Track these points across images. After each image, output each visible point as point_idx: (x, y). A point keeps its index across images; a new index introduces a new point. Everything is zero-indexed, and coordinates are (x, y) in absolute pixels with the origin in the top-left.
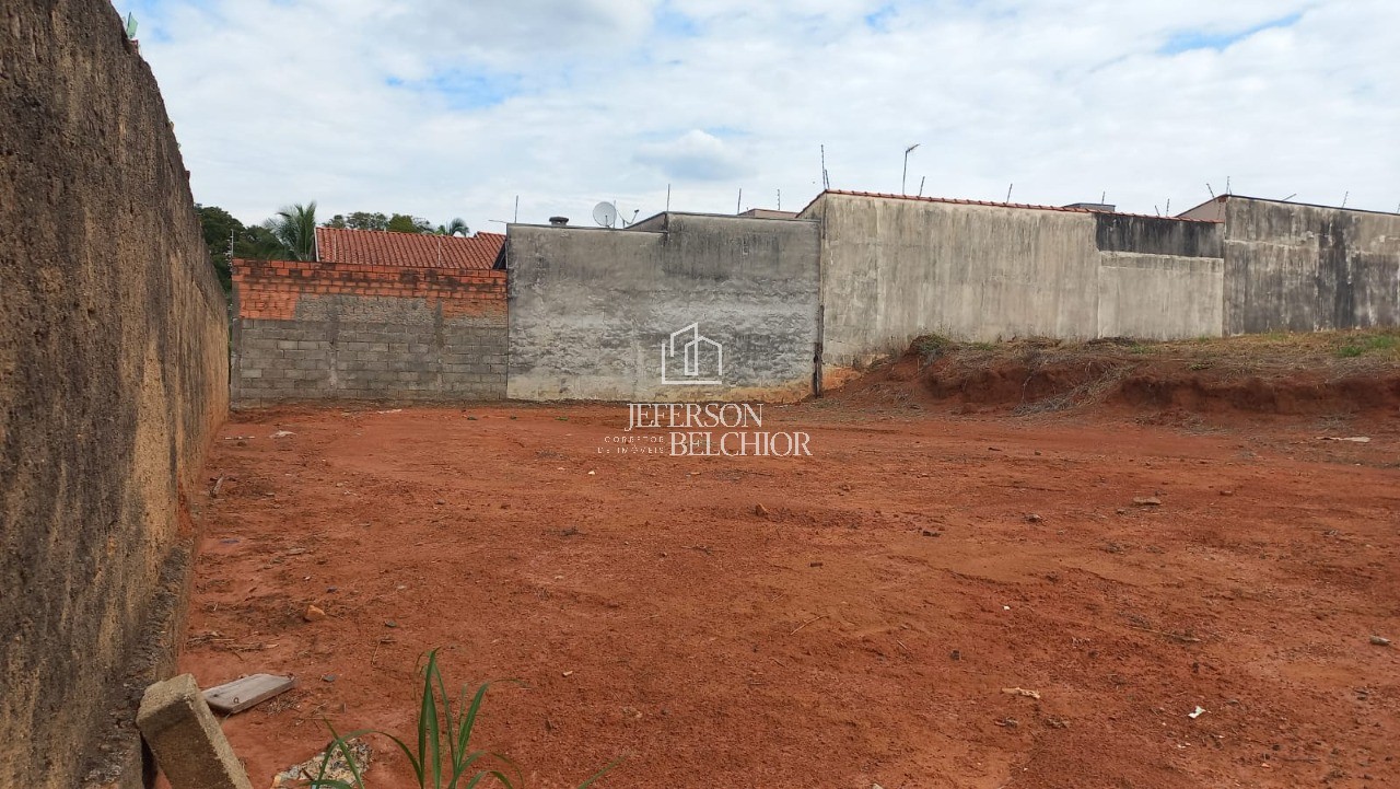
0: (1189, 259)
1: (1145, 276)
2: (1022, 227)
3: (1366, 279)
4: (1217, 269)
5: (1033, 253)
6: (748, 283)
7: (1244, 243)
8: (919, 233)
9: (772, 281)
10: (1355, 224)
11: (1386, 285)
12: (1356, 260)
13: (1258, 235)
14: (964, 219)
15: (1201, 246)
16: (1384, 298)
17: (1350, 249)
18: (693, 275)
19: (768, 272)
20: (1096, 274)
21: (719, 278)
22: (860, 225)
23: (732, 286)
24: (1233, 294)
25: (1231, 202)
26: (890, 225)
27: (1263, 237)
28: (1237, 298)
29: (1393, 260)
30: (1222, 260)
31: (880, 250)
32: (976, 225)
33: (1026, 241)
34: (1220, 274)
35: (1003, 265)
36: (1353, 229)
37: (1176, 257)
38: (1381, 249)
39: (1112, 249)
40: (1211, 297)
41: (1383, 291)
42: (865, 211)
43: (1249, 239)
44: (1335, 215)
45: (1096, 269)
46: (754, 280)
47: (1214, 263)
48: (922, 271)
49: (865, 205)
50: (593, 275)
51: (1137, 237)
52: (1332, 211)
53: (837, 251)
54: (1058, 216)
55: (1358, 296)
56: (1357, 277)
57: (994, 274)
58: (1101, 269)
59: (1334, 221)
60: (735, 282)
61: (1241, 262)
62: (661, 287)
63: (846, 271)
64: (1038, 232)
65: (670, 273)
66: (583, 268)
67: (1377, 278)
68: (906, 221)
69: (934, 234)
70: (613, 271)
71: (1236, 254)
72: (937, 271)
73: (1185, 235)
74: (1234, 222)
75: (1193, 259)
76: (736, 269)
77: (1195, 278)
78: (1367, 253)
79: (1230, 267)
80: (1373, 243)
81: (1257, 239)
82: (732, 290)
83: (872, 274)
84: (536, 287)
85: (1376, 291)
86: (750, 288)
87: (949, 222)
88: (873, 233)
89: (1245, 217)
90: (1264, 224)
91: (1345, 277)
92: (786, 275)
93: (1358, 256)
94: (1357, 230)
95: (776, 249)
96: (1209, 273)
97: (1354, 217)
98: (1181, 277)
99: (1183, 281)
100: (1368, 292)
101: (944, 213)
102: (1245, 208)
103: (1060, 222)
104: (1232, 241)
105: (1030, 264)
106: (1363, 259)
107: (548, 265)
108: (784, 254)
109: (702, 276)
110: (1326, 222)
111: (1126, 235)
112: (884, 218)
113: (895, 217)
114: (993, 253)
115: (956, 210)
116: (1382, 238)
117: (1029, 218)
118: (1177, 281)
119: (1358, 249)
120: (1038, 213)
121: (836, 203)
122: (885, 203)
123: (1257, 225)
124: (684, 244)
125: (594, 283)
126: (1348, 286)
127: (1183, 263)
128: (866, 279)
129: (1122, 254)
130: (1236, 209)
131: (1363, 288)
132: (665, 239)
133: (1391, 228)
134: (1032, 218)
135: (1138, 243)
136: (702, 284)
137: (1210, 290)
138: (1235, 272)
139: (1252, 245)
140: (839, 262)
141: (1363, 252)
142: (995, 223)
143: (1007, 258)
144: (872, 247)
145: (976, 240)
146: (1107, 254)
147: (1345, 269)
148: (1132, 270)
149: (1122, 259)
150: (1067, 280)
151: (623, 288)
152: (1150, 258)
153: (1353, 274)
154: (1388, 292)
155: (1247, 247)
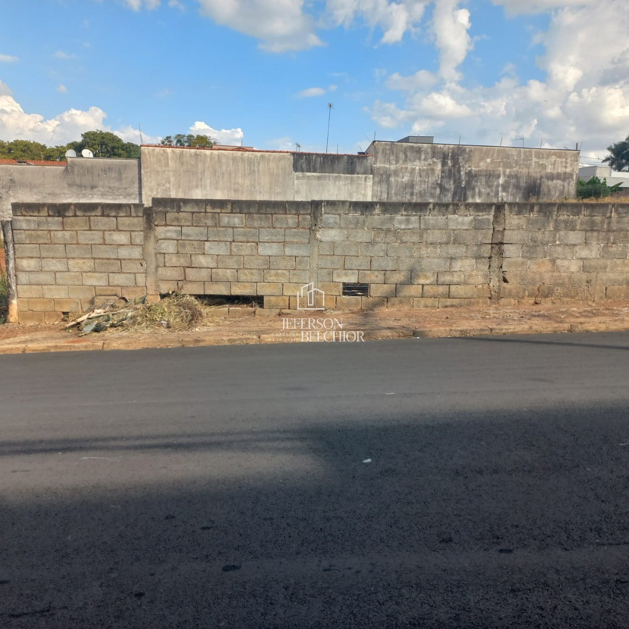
0: (350, 176)
1: (322, 185)
2: (250, 162)
3: (475, 184)
4: (368, 180)
5: (256, 174)
6: (107, 189)
7: (387, 166)
8: (192, 165)
9: (119, 189)
10: (468, 154)
11: (489, 187)
12: (469, 174)
13: (397, 161)
14: (217, 157)
15: (358, 168)
16: (488, 194)
17: (463, 167)
18: (80, 186)
19: (117, 184)
20: (293, 184)
21: (93, 187)
22: (160, 162)
23: (99, 191)
24: (379, 194)
25: (378, 144)
26: (176, 161)
27: (401, 162)
28: (381, 196)
29: (497, 173)
30: (371, 176)
31: (171, 174)
32: (224, 161)
33: (252, 168)
34: (370, 183)
35: (240, 181)
36: (467, 156)
37: (342, 175)
38: (487, 166)
39: (302, 171)
40: (364, 195)
41: (488, 190)
42: (162, 155)
43: (390, 164)
44: (453, 149)
45: (293, 182)
46: (110, 188)
47: (366, 177)
48: (194, 183)
49: (162, 152)
50: (35, 186)
51: (318, 165)
52: (451, 146)
53: (149, 174)
54: (270, 155)
55: (469, 193)
56: (468, 183)
57: (235, 183)
58: (296, 182)
59: (453, 152)
60: (101, 189)
61: (384, 176)
62: (66, 191)
63: (153, 184)
64: (259, 164)
65: (70, 185)
66: (30, 183)
67: (484, 183)
68: (184, 159)
69: (200, 165)
70: (44, 185)
71: (382, 172)
72: (203, 184)
73: (348, 163)
74: (380, 156)
75: (353, 176)
76: (101, 183)
77: (354, 186)
78: (477, 169)
79: (376, 179)
80: (482, 164)
81: (396, 164)
82: (99, 193)
83: (168, 185)
84: (10, 192)
85: (483, 190)
86: (108, 192)
87: (209, 159)
88: (167, 165)
89: (388, 152)
90: (402, 156)
91: (460, 183)
92: (125, 186)
93: (470, 172)
94: (470, 157)
95: (120, 173)
96: (363, 182)
97: (467, 150)
98: (345, 185)
99: (346, 187)
100: (477, 190)
101: (205, 155)
102: (388, 147)
103: (272, 158)
104: (378, 165)
105: (255, 179)
106: (473, 172)
107: (15, 182)
108: (124, 176)
109: (85, 187)
110: (446, 153)
111: (311, 164)
112: (172, 158)
113: (178, 157)
114: (233, 175)
115: (212, 153)
116: (489, 160)
117: (253, 156)
118: (343, 187)
119: (469, 167)
120: (259, 154)
121: (146, 151)
122: (173, 151)
123: (397, 156)
124: (76, 172)
125: (35, 190)
126: (462, 188)
127: (346, 178)
128: (164, 188)
129: (309, 174)
130: (381, 148)
131: (473, 189)
132: (66, 170)
133: (495, 155)
134: (255, 157)
135: (318, 168)
136: (85, 190)
137: (363, 192)
138: (380, 182)
139: (393, 167)
140: (150, 180)
141: (473, 168)
142: (234, 159)
143: (242, 177)
144: (167, 172)
145: (224, 168)
146: (300, 174)
147: (460, 178)
148: (315, 182)
149: (308, 177)
150: (276, 187)
151: (49, 192)
152: (326, 176)
153: (466, 181)
154: (492, 191)
155: (389, 168)
